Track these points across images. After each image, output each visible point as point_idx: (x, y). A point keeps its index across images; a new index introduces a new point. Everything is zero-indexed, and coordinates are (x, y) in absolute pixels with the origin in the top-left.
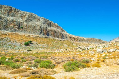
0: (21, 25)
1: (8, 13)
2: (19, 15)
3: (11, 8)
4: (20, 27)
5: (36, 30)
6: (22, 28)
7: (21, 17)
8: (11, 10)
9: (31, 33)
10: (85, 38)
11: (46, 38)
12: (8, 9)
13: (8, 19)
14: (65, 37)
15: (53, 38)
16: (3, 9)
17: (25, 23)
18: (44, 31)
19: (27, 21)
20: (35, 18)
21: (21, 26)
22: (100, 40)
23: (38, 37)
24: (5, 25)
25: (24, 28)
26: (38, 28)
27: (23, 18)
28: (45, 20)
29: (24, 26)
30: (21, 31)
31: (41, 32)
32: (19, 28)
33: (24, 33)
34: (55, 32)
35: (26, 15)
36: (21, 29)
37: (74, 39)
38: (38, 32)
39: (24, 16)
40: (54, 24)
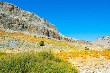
0: (25, 24)
1: (11, 10)
2: (22, 14)
3: (13, 6)
6: (26, 27)
7: (24, 16)
8: (13, 8)
10: (76, 40)
12: (10, 6)
14: (60, 38)
15: (53, 39)
17: (29, 23)
18: (46, 32)
19: (30, 20)
20: (36, 18)
21: (25, 26)
22: (88, 41)
23: (42, 37)
24: (10, 24)
25: (28, 28)
26: (41, 28)
27: (26, 17)
28: (44, 20)
29: (28, 26)
30: (25, 30)
32: (23, 27)
33: (29, 33)
34: (54, 33)
35: (28, 15)
37: (68, 40)
38: (41, 32)
39: (26, 15)
40: (52, 25)
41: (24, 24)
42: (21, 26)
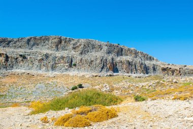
1: (57, 46)
2: (71, 46)
3: (60, 38)
4: (71, 64)
5: (95, 66)
6: (75, 65)
7: (74, 48)
8: (60, 42)
9: (88, 71)
11: (110, 75)
12: (56, 40)
13: (57, 55)
14: (151, 70)
15: (126, 74)
16: (50, 42)
17: (79, 58)
18: (108, 66)
19: (81, 53)
20: (93, 47)
21: (73, 63)
23: (96, 76)
24: (53, 65)
25: (77, 65)
26: (98, 61)
27: (77, 50)
28: (110, 46)
29: (77, 62)
31: (102, 68)
32: (70, 66)
33: (77, 73)
34: (129, 63)
35: (80, 45)
36: (74, 67)
37: (173, 72)
38: (97, 68)
39: (78, 47)
40: (129, 50)
41: (72, 61)
42: (67, 64)
